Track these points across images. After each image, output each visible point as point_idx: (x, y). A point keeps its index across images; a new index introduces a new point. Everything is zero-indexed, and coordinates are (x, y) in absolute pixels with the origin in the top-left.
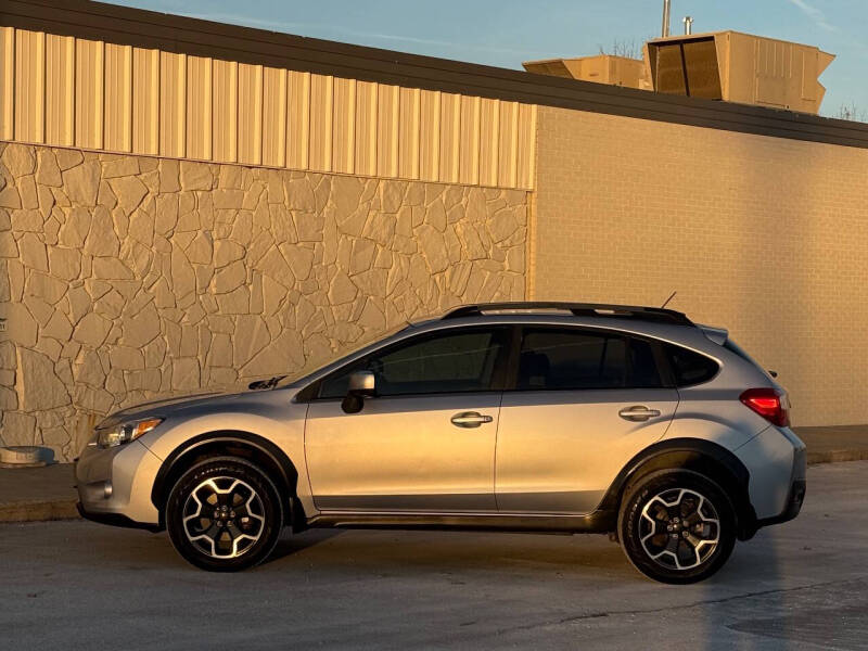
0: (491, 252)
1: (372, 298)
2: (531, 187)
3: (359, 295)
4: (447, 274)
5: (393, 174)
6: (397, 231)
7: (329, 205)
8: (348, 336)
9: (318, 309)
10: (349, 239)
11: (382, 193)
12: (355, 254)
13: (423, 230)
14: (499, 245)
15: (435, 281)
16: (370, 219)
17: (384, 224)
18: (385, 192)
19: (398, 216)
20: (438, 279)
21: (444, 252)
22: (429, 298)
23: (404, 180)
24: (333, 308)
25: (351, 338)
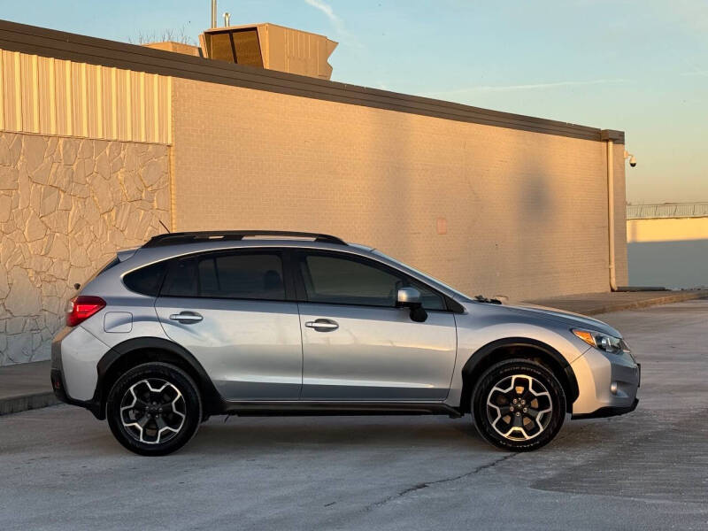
0: (143, 195)
1: (58, 234)
2: (170, 142)
3: (48, 232)
4: (113, 214)
5: (69, 134)
6: (75, 179)
7: (21, 158)
8: (41, 266)
9: (17, 245)
10: (39, 186)
11: (61, 148)
12: (44, 199)
13: (94, 178)
14: (150, 189)
15: (104, 220)
16: (53, 170)
17: (65, 173)
18: (64, 148)
19: (74, 167)
20: (106, 217)
21: (110, 195)
22: (100, 232)
23: (77, 138)
24: (29, 245)
25: (44, 269)
